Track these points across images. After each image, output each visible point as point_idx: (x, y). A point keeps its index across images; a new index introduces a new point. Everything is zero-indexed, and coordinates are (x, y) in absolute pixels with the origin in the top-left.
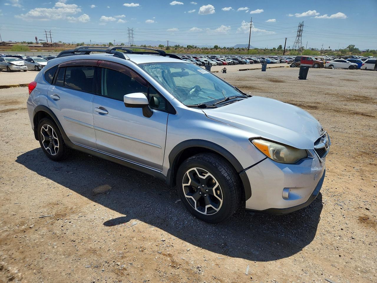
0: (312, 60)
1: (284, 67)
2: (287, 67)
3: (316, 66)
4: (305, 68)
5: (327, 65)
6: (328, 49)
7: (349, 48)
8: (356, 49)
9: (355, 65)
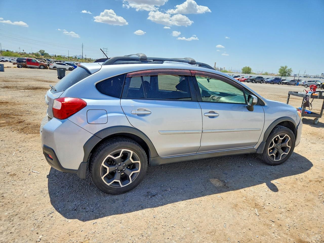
0: (37, 62)
1: (11, 67)
2: (15, 67)
3: (42, 67)
4: (62, 70)
5: (51, 67)
6: (23, 52)
7: (41, 52)
8: (46, 54)
9: (73, 68)
